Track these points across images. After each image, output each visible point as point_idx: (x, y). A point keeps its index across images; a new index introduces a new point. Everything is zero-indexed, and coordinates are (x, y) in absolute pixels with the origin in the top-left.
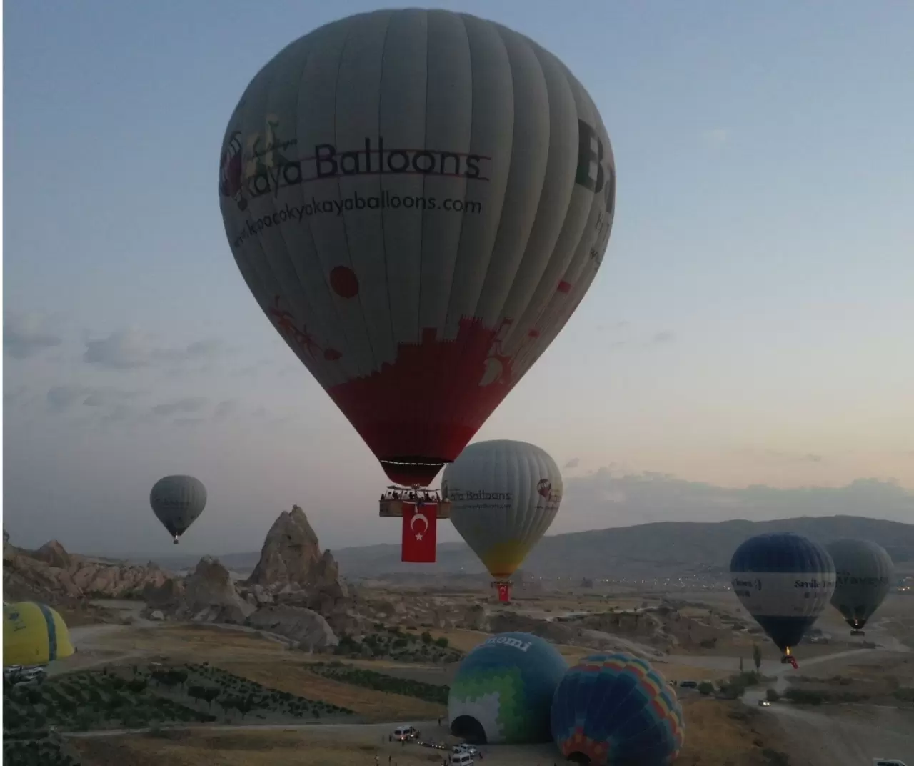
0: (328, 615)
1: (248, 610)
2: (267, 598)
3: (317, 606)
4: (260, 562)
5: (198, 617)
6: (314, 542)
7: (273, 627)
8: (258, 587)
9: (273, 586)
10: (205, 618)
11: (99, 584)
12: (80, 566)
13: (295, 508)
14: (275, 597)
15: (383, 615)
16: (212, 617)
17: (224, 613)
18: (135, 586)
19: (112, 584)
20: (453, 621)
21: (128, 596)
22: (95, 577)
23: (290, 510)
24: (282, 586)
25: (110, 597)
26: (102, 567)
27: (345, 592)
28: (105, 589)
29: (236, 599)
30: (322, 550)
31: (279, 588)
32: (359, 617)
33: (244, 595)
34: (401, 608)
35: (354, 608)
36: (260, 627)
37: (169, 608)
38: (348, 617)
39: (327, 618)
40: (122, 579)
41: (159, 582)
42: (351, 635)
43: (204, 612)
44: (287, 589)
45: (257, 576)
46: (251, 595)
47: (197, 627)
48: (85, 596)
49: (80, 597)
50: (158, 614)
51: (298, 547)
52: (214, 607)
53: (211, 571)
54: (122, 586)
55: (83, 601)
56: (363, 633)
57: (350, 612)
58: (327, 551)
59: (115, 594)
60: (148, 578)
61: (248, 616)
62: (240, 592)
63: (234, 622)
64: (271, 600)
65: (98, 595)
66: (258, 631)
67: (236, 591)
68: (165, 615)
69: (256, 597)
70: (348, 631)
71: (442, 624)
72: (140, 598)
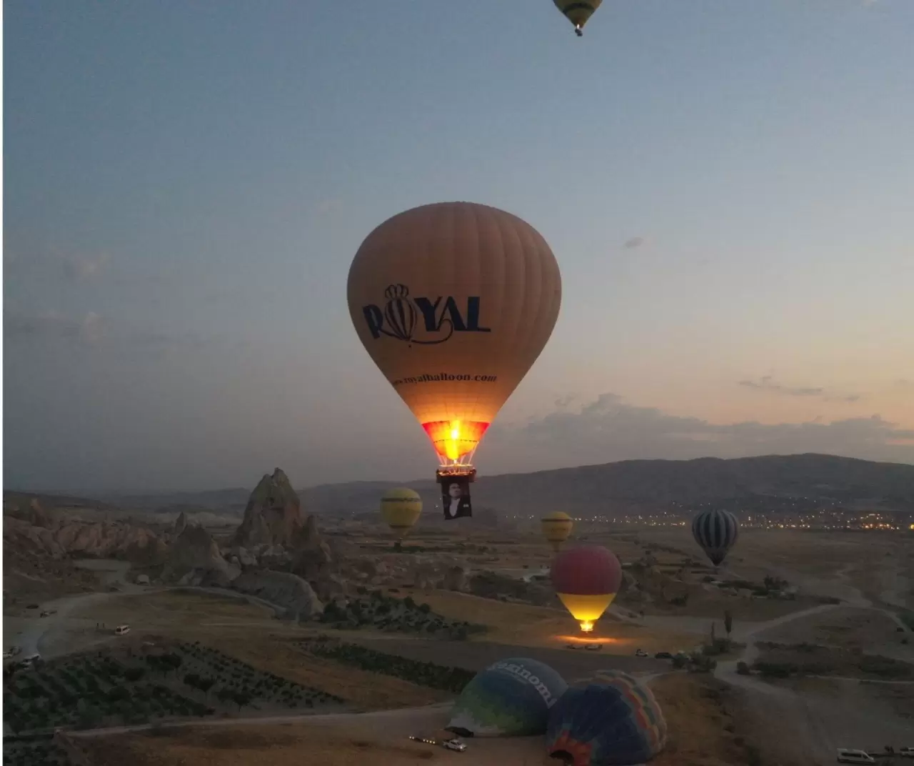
0: (312, 579)
1: (232, 573)
2: (250, 561)
3: (301, 570)
5: (184, 580)
6: (296, 504)
7: (259, 591)
8: (243, 551)
9: (257, 548)
10: (190, 581)
11: (82, 543)
12: (63, 525)
13: (277, 471)
14: (259, 559)
15: (365, 576)
16: (198, 580)
17: (209, 576)
18: (118, 545)
19: (95, 543)
20: (433, 581)
21: (112, 555)
22: (77, 535)
23: (272, 473)
24: (265, 549)
25: (92, 556)
26: (85, 527)
27: (328, 557)
28: (88, 548)
29: (219, 561)
30: (304, 513)
31: (262, 552)
33: (227, 558)
35: (337, 572)
36: (245, 592)
37: (153, 571)
38: (331, 582)
39: (312, 583)
40: (105, 537)
41: (143, 542)
42: (336, 600)
43: (190, 575)
44: (270, 552)
45: (241, 536)
46: (235, 558)
48: (68, 555)
49: (64, 557)
50: (143, 578)
51: (280, 510)
52: (198, 570)
53: (195, 535)
54: (105, 544)
55: (66, 561)
56: (347, 598)
57: (333, 577)
59: (98, 554)
60: (131, 537)
61: (232, 579)
62: (223, 553)
63: (218, 586)
64: (255, 562)
65: (81, 554)
66: (244, 595)
67: (221, 554)
68: (151, 580)
69: (240, 560)
70: (333, 595)
72: (123, 557)
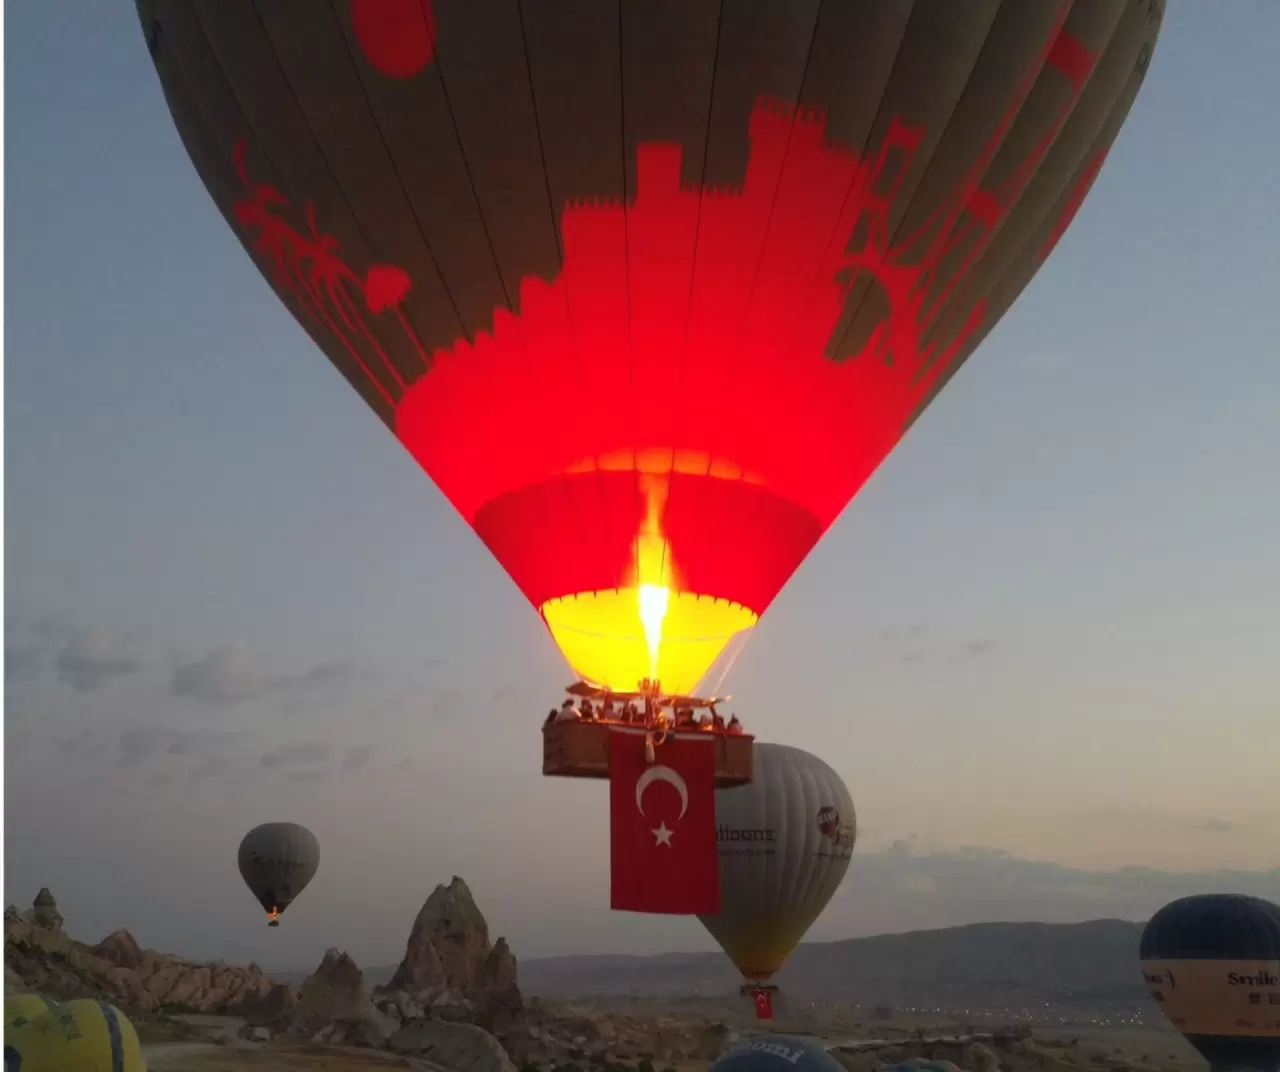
0: (502, 1034)
1: (388, 1027)
2: (415, 1011)
3: (486, 1020)
4: (407, 957)
5: (318, 1038)
6: (482, 928)
7: (425, 1051)
8: (404, 996)
9: (425, 994)
10: (328, 1038)
11: (182, 992)
12: (156, 968)
13: (456, 879)
14: (427, 1010)
15: (581, 1039)
16: (337, 1038)
17: (355, 1031)
18: (232, 996)
19: (199, 994)
20: (685, 1050)
21: (221, 1010)
22: (176, 982)
23: (448, 883)
24: (436, 995)
25: (195, 1011)
26: (186, 969)
27: (526, 1004)
28: (190, 997)
29: (374, 1012)
30: (492, 940)
31: (432, 998)
32: (548, 1038)
33: (382, 1007)
34: (607, 1029)
35: (540, 1024)
36: (405, 1053)
37: (277, 1025)
38: (531, 1038)
39: (502, 1040)
40: (213, 986)
41: (265, 990)
42: (536, 1064)
43: (328, 1029)
44: (444, 999)
45: (403, 978)
46: (392, 1007)
47: (318, 1050)
48: (161, 1009)
49: (155, 1011)
50: (262, 1032)
51: (459, 938)
52: (341, 1022)
53: (338, 970)
54: (215, 995)
55: (159, 1014)
56: (553, 1061)
57: (534, 1031)
58: (501, 940)
59: (203, 1008)
60: (250, 985)
61: (387, 1035)
62: (377, 1001)
63: (367, 1045)
64: (421, 1014)
65: (181, 1008)
66: (403, 1057)
67: (372, 1000)
68: (272, 1035)
69: (400, 1011)
70: (531, 1058)
71: (669, 1053)
72: (237, 1012)
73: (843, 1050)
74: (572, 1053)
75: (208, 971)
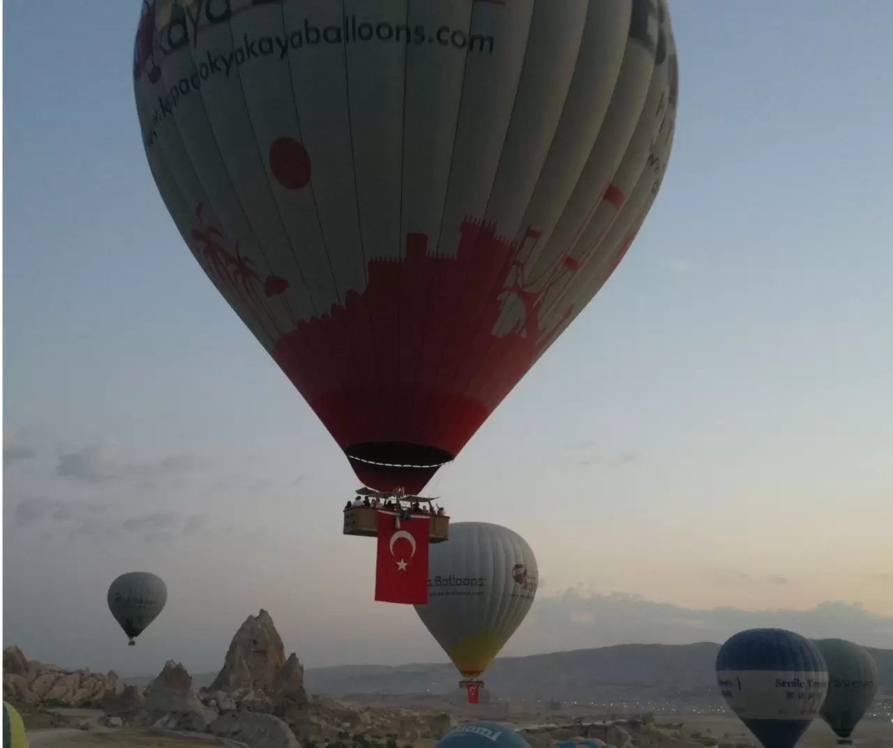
0: (291, 721)
1: (210, 716)
2: (229, 705)
3: (280, 712)
4: (225, 667)
5: (158, 724)
6: (280, 647)
7: (235, 733)
8: (222, 694)
9: (236, 693)
10: (165, 724)
11: (57, 692)
12: (38, 674)
13: (262, 612)
14: (238, 704)
15: (347, 725)
16: (172, 724)
17: (186, 721)
18: (94, 695)
19: (70, 694)
20: (419, 732)
21: (86, 704)
22: (53, 684)
23: (256, 614)
24: (246, 693)
25: (67, 705)
26: (62, 675)
27: (310, 699)
28: (63, 696)
29: (197, 705)
30: (287, 655)
31: (241, 697)
32: (324, 724)
33: (205, 702)
34: (366, 717)
35: (318, 714)
36: (220, 735)
37: (127, 716)
38: (312, 724)
39: (291, 725)
40: (81, 687)
41: (119, 690)
42: (315, 742)
43: (166, 718)
44: (251, 696)
45: (221, 681)
46: (213, 702)
47: (156, 733)
48: (41, 704)
49: (37, 705)
50: (116, 720)
51: (263, 653)
52: (174, 713)
53: (174, 676)
54: (81, 694)
55: (39, 708)
56: (327, 740)
57: (314, 719)
58: (293, 655)
59: (73, 703)
60: (108, 687)
61: (208, 723)
62: (202, 698)
63: (194, 730)
64: (234, 707)
65: (56, 703)
66: (220, 738)
67: (199, 697)
68: (124, 722)
69: (218, 704)
70: (312, 738)
71: (408, 734)
72: (98, 706)
73: (528, 731)
74: (341, 735)
75: (77, 676)
